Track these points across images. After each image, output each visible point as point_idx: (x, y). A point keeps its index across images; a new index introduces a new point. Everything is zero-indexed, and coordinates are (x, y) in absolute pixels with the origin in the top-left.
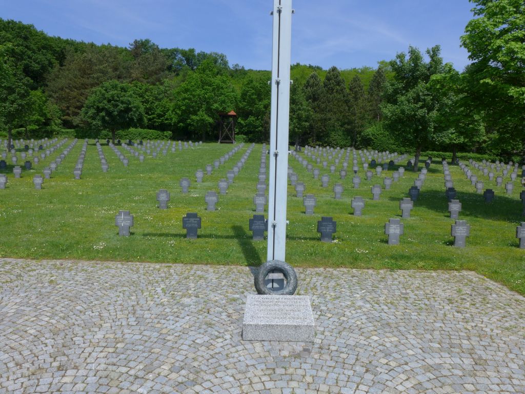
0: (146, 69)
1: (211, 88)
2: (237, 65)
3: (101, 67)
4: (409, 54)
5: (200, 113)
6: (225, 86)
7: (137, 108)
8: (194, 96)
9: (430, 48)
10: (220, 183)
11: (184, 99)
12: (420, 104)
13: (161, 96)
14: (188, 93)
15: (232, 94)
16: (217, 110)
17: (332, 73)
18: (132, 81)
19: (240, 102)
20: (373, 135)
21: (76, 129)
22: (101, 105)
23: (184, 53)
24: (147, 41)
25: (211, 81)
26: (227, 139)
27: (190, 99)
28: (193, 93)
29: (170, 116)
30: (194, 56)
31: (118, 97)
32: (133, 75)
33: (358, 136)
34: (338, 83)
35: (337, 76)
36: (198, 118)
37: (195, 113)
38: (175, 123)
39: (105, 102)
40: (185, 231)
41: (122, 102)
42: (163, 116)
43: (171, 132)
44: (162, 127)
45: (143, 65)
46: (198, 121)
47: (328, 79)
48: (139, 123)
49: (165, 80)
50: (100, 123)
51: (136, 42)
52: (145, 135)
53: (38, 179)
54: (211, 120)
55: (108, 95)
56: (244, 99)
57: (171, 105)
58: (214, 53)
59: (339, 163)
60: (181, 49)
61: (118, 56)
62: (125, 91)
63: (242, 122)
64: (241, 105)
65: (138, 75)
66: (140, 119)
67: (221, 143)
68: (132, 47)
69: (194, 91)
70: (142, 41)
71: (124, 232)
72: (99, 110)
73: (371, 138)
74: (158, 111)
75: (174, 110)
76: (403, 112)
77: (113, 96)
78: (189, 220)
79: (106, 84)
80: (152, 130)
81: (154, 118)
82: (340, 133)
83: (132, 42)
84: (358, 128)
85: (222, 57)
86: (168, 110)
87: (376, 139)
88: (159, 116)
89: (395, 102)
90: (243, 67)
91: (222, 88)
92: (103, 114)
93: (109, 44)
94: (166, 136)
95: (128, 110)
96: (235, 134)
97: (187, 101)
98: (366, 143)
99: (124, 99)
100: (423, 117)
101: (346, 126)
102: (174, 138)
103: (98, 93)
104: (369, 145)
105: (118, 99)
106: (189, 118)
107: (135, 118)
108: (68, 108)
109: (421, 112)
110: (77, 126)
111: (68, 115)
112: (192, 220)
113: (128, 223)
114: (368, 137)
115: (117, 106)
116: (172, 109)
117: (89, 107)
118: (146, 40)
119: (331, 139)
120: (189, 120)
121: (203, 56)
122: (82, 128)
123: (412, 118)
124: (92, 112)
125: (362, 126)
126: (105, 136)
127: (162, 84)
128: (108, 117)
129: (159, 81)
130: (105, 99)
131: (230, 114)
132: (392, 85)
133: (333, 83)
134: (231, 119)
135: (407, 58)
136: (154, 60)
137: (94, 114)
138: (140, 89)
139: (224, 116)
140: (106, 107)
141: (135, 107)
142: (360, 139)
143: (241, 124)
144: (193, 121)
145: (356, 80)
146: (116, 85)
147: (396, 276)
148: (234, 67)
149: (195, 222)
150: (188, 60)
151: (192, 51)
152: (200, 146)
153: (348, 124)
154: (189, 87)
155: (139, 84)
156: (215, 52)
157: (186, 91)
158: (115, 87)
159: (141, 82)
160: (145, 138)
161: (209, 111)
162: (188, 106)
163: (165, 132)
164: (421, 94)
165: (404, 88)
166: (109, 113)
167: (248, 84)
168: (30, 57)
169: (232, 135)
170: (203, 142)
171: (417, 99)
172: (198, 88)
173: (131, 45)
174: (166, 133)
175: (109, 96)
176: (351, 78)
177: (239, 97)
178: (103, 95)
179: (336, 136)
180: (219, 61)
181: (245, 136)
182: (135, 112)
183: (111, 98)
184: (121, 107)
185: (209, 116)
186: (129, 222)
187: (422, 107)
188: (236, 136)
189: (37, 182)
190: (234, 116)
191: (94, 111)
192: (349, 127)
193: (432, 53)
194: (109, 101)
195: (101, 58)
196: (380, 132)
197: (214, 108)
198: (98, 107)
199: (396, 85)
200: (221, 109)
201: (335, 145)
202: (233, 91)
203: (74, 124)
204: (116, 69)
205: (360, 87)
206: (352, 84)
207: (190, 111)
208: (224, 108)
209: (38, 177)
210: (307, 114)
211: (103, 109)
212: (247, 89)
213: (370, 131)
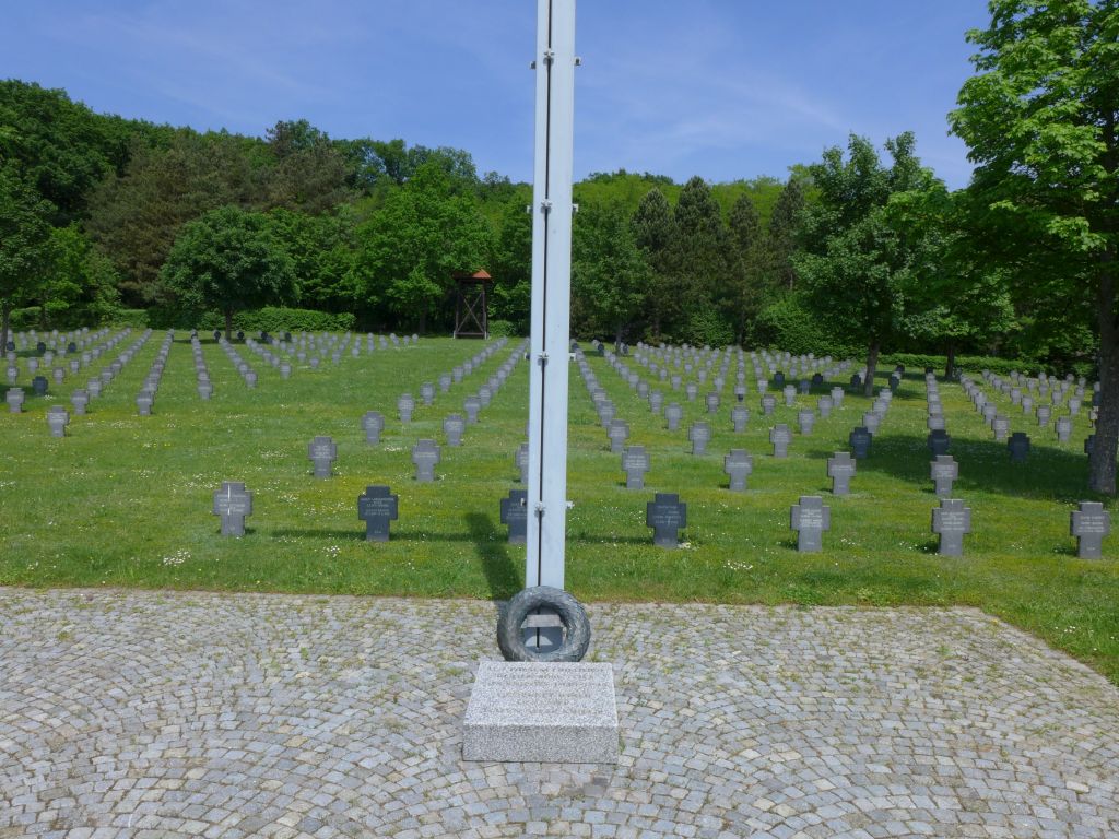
0: (301, 182)
1: (437, 223)
2: (494, 174)
3: (205, 178)
4: (850, 151)
5: (414, 274)
6: (466, 218)
7: (281, 264)
8: (401, 239)
9: (893, 138)
10: (448, 423)
11: (381, 245)
12: (875, 254)
13: (332, 239)
14: (389, 233)
15: (482, 234)
16: (449, 268)
17: (692, 191)
18: (271, 207)
19: (499, 251)
20: (780, 320)
21: (150, 309)
22: (202, 258)
23: (381, 149)
24: (303, 124)
25: (437, 208)
26: (472, 330)
27: (392, 245)
28: (400, 232)
29: (350, 280)
30: (402, 155)
31: (239, 241)
32: (273, 195)
33: (749, 321)
34: (706, 212)
35: (703, 198)
36: (410, 286)
37: (403, 275)
38: (360, 295)
39: (212, 251)
40: (362, 526)
41: (248, 253)
42: (335, 281)
43: (352, 316)
44: (334, 305)
45: (294, 173)
46: (410, 291)
47: (685, 203)
48: (284, 296)
49: (341, 205)
50: (199, 296)
51: (280, 126)
52: (296, 322)
53: (58, 415)
54: (437, 290)
55: (217, 238)
56: (508, 246)
57: (353, 258)
58: (445, 149)
59: (706, 379)
60: (375, 140)
61: (241, 156)
62: (255, 229)
63: (504, 293)
64: (501, 258)
65: (284, 195)
66: (286, 288)
67: (459, 337)
68: (272, 136)
69: (401, 227)
70: (292, 123)
71: (233, 528)
72: (198, 268)
73: (775, 327)
74: (326, 271)
75: (358, 269)
76: (839, 270)
77: (228, 239)
78: (371, 502)
79: (214, 214)
80: (311, 311)
81: (316, 285)
82: (712, 315)
83: (272, 125)
84: (749, 305)
85: (463, 158)
86: (347, 269)
87: (787, 327)
88: (328, 281)
89: (822, 250)
90: (506, 178)
91: (461, 222)
92: (207, 276)
93: (224, 130)
94: (342, 324)
95: (260, 268)
96: (488, 318)
97: (386, 249)
98: (766, 337)
99: (253, 245)
100: (882, 282)
101: (723, 301)
102: (357, 328)
103: (197, 232)
104: (773, 341)
105: (239, 245)
106: (390, 285)
107: (274, 285)
108: (133, 264)
109: (876, 272)
110: (152, 303)
111: (134, 278)
112: (378, 501)
113: (241, 508)
114: (770, 324)
115: (236, 259)
116: (354, 266)
117: (176, 263)
118: (300, 123)
119: (691, 329)
120: (391, 290)
121: (423, 155)
122: (162, 306)
123: (858, 284)
124: (182, 272)
125: (757, 301)
126: (212, 322)
127: (334, 214)
128: (217, 283)
129: (329, 206)
130: (211, 245)
131: (477, 276)
132: (817, 214)
133: (694, 211)
134: (480, 287)
135: (846, 158)
136: (319, 163)
137: (188, 276)
138: (288, 224)
139: (466, 280)
140: (214, 262)
141: (275, 262)
142: (752, 328)
143: (503, 299)
144: (399, 290)
145: (743, 204)
146: (236, 216)
147: (808, 619)
148: (487, 179)
149: (386, 505)
150: (389, 163)
151: (398, 144)
152: (414, 344)
153: (729, 295)
154: (391, 220)
155: (286, 214)
156: (448, 146)
157: (385, 227)
158: (232, 220)
159: (290, 209)
160: (296, 327)
161: (434, 271)
162: (388, 260)
163: (340, 315)
164: (876, 233)
165: (841, 221)
166: (220, 276)
167: (517, 213)
168: (53, 158)
169: (481, 319)
170: (420, 336)
171: (868, 244)
172: (410, 221)
173: (271, 132)
174: (341, 317)
175: (219, 239)
176: (733, 200)
177: (497, 240)
178: (208, 236)
179: (704, 321)
180: (457, 165)
181: (509, 324)
182: (275, 273)
183: (223, 244)
184: (246, 261)
185: (433, 281)
186: (243, 505)
187: (878, 261)
188: (491, 323)
189: (56, 421)
190: (486, 280)
191: (187, 270)
192: (730, 303)
193: (897, 148)
194: (220, 250)
195: (205, 160)
196: (794, 314)
197: (444, 263)
198: (196, 262)
199: (824, 216)
200: (458, 265)
201: (700, 340)
202: (484, 229)
203: (146, 298)
204: (236, 183)
205: (751, 218)
206: (734, 213)
207: (392, 269)
208: (466, 265)
209: (58, 411)
210: (638, 275)
211: (207, 267)
212: (514, 224)
213: (775, 310)
